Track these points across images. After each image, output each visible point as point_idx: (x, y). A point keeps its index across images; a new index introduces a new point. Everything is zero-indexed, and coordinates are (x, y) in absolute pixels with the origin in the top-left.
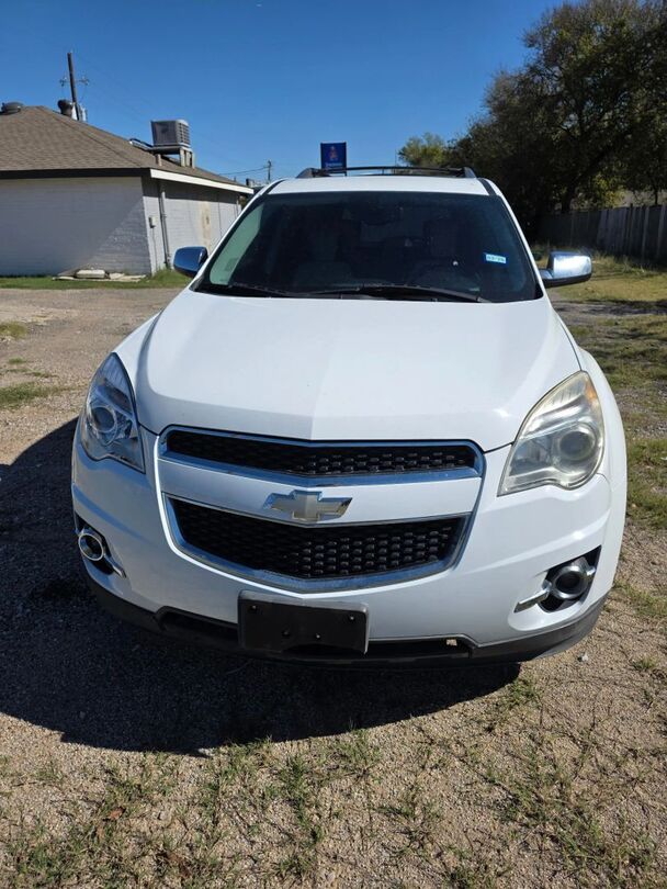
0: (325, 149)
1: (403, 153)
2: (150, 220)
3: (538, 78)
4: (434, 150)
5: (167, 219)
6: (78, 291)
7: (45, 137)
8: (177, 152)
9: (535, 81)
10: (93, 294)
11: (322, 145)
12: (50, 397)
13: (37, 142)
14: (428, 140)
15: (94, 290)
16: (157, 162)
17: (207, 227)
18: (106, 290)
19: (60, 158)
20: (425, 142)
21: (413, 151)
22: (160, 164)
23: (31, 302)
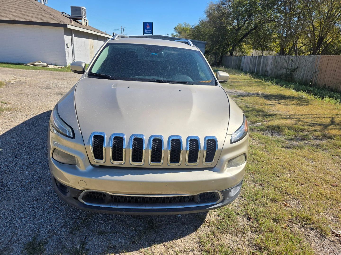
0: (145, 24)
1: (175, 29)
2: (67, 45)
3: (224, 6)
4: (187, 29)
5: (74, 45)
6: (34, 71)
7: (25, 8)
8: (81, 19)
9: (223, 7)
10: (40, 72)
11: (144, 23)
12: (4, 112)
13: (21, 9)
14: (185, 25)
15: (41, 71)
16: (71, 22)
17: (92, 49)
18: (46, 71)
19: (30, 17)
20: (184, 26)
21: (179, 28)
22: (72, 23)
23: (11, 74)
